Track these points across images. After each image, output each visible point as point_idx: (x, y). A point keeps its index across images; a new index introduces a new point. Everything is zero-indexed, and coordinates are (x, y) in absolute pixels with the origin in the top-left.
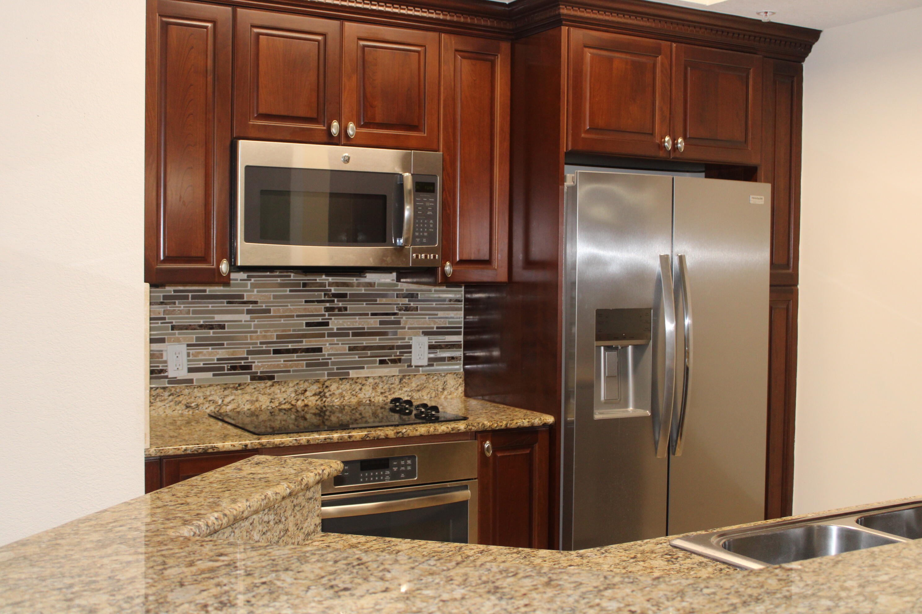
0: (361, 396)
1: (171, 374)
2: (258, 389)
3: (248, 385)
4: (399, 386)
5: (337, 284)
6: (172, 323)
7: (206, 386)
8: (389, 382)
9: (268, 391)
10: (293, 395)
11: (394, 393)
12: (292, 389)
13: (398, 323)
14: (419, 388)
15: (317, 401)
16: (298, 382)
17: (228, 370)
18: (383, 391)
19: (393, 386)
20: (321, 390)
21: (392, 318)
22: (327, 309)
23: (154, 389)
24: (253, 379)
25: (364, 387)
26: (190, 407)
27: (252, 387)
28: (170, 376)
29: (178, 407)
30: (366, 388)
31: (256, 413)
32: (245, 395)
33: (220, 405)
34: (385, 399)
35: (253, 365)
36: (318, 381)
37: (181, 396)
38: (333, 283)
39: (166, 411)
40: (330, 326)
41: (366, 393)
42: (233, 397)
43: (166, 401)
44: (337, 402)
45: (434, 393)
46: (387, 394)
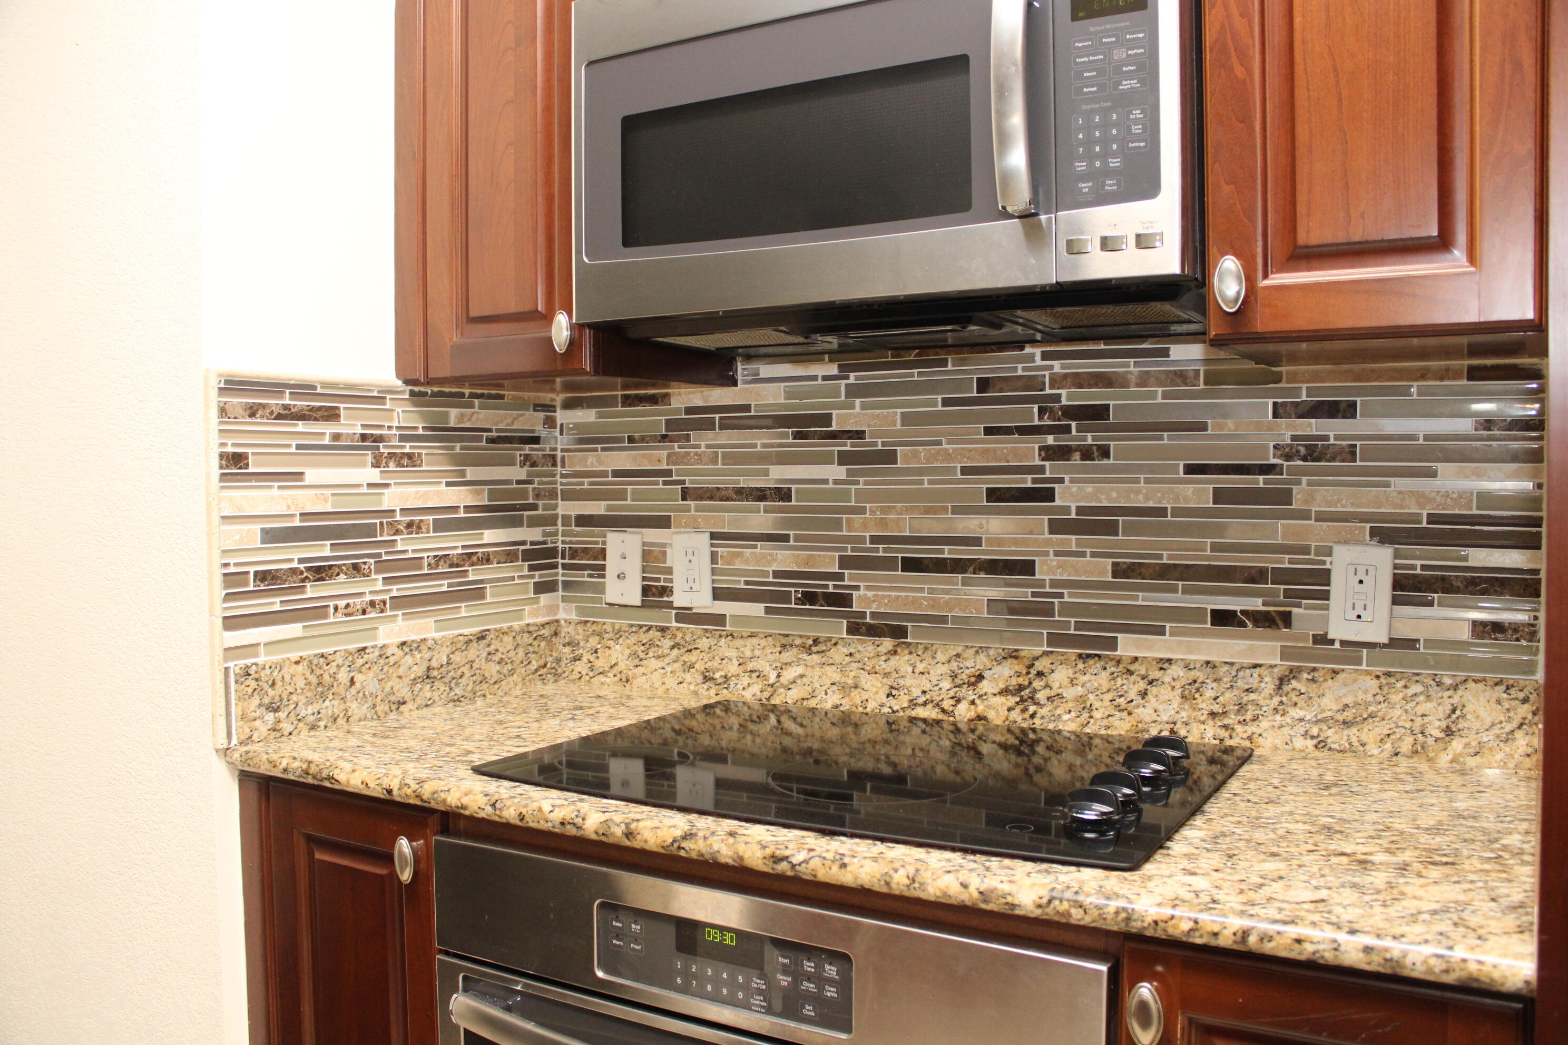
0: (1145, 713)
1: (679, 599)
2: (858, 656)
3: (835, 644)
4: (1276, 700)
5: (1078, 381)
6: (683, 482)
7: (745, 634)
8: (1240, 683)
9: (882, 666)
10: (946, 684)
11: (1255, 719)
12: (944, 669)
13: (1285, 497)
14: (1348, 715)
15: (1010, 709)
16: (959, 650)
17: (799, 601)
18: (1217, 708)
19: (1253, 696)
20: (1023, 681)
21: (1260, 481)
22: (1050, 453)
23: (645, 629)
24: (854, 629)
25: (1153, 690)
26: (712, 679)
27: (846, 650)
28: (675, 605)
29: (688, 677)
30: (1164, 692)
31: (854, 719)
32: (827, 668)
33: (772, 686)
34: (1223, 733)
35: (855, 594)
36: (1014, 655)
37: (695, 652)
38: (1066, 376)
39: (665, 680)
40: (1058, 502)
41: (1161, 708)
42: (800, 670)
43: (667, 660)
44: (1069, 724)
45: (1409, 740)
46: (1231, 720)
